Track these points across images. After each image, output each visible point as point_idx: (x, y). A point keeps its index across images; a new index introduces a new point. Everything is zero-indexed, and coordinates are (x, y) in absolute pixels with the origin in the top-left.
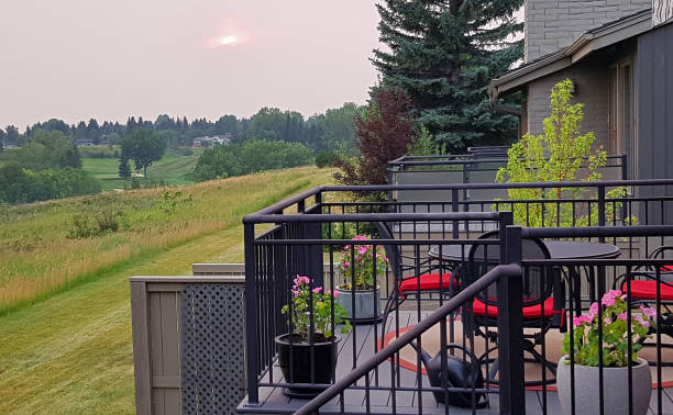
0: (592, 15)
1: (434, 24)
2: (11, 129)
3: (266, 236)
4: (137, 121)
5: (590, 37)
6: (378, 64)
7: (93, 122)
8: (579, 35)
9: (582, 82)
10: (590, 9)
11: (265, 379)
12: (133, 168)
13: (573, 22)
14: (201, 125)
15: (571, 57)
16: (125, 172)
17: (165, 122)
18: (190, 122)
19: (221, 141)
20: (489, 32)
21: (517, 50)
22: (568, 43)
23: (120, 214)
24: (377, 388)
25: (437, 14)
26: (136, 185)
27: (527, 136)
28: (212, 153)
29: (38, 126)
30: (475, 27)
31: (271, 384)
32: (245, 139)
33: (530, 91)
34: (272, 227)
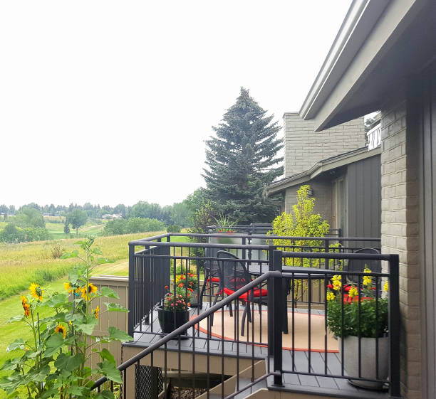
0: (322, 154)
1: (233, 159)
2: (12, 207)
3: (141, 253)
4: (74, 205)
5: (321, 164)
6: (206, 177)
7: (52, 206)
8: (314, 164)
9: (315, 189)
10: (321, 151)
11: (138, 329)
12: (71, 229)
13: (311, 157)
14: (107, 209)
15: (310, 175)
16: (67, 231)
17: (88, 207)
18: (101, 207)
19: (117, 217)
20: (263, 163)
21: (280, 172)
22: (308, 168)
23: (64, 250)
24: (199, 338)
25: (234, 153)
26: (72, 236)
27: (284, 214)
28: (112, 223)
29: (25, 206)
30: (255, 161)
31: (140, 332)
32: (129, 216)
33: (287, 194)
34: (144, 249)
